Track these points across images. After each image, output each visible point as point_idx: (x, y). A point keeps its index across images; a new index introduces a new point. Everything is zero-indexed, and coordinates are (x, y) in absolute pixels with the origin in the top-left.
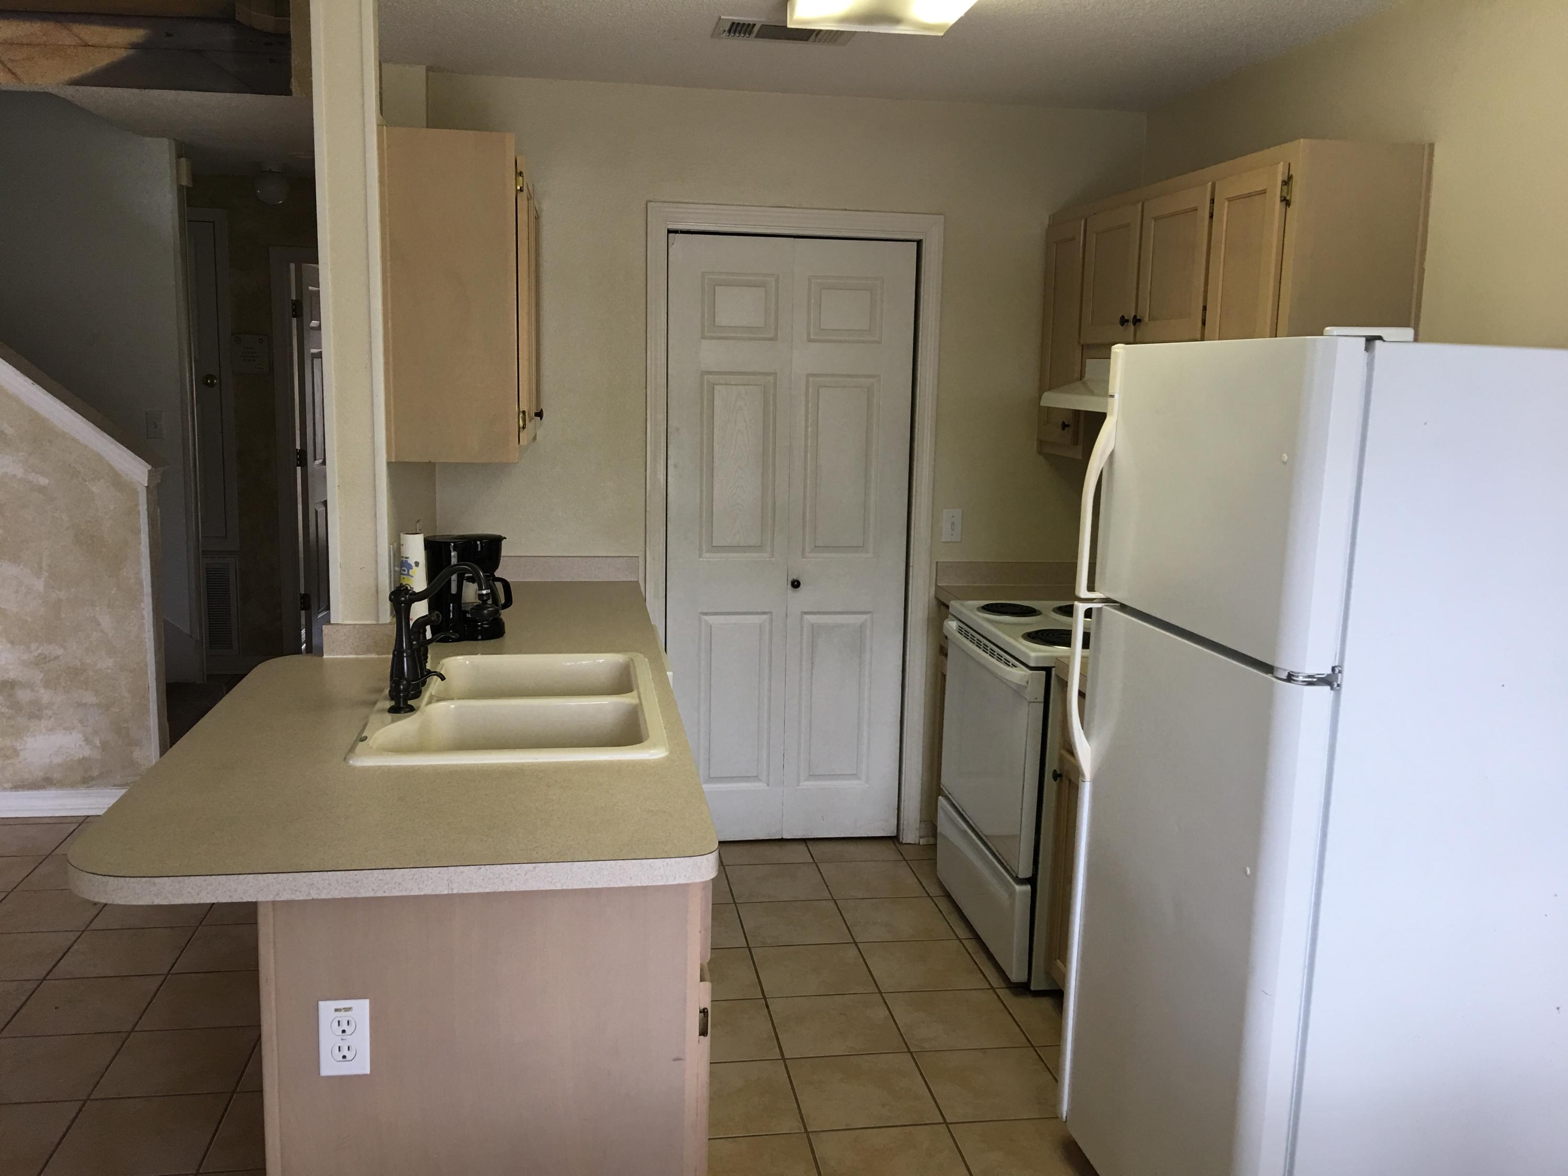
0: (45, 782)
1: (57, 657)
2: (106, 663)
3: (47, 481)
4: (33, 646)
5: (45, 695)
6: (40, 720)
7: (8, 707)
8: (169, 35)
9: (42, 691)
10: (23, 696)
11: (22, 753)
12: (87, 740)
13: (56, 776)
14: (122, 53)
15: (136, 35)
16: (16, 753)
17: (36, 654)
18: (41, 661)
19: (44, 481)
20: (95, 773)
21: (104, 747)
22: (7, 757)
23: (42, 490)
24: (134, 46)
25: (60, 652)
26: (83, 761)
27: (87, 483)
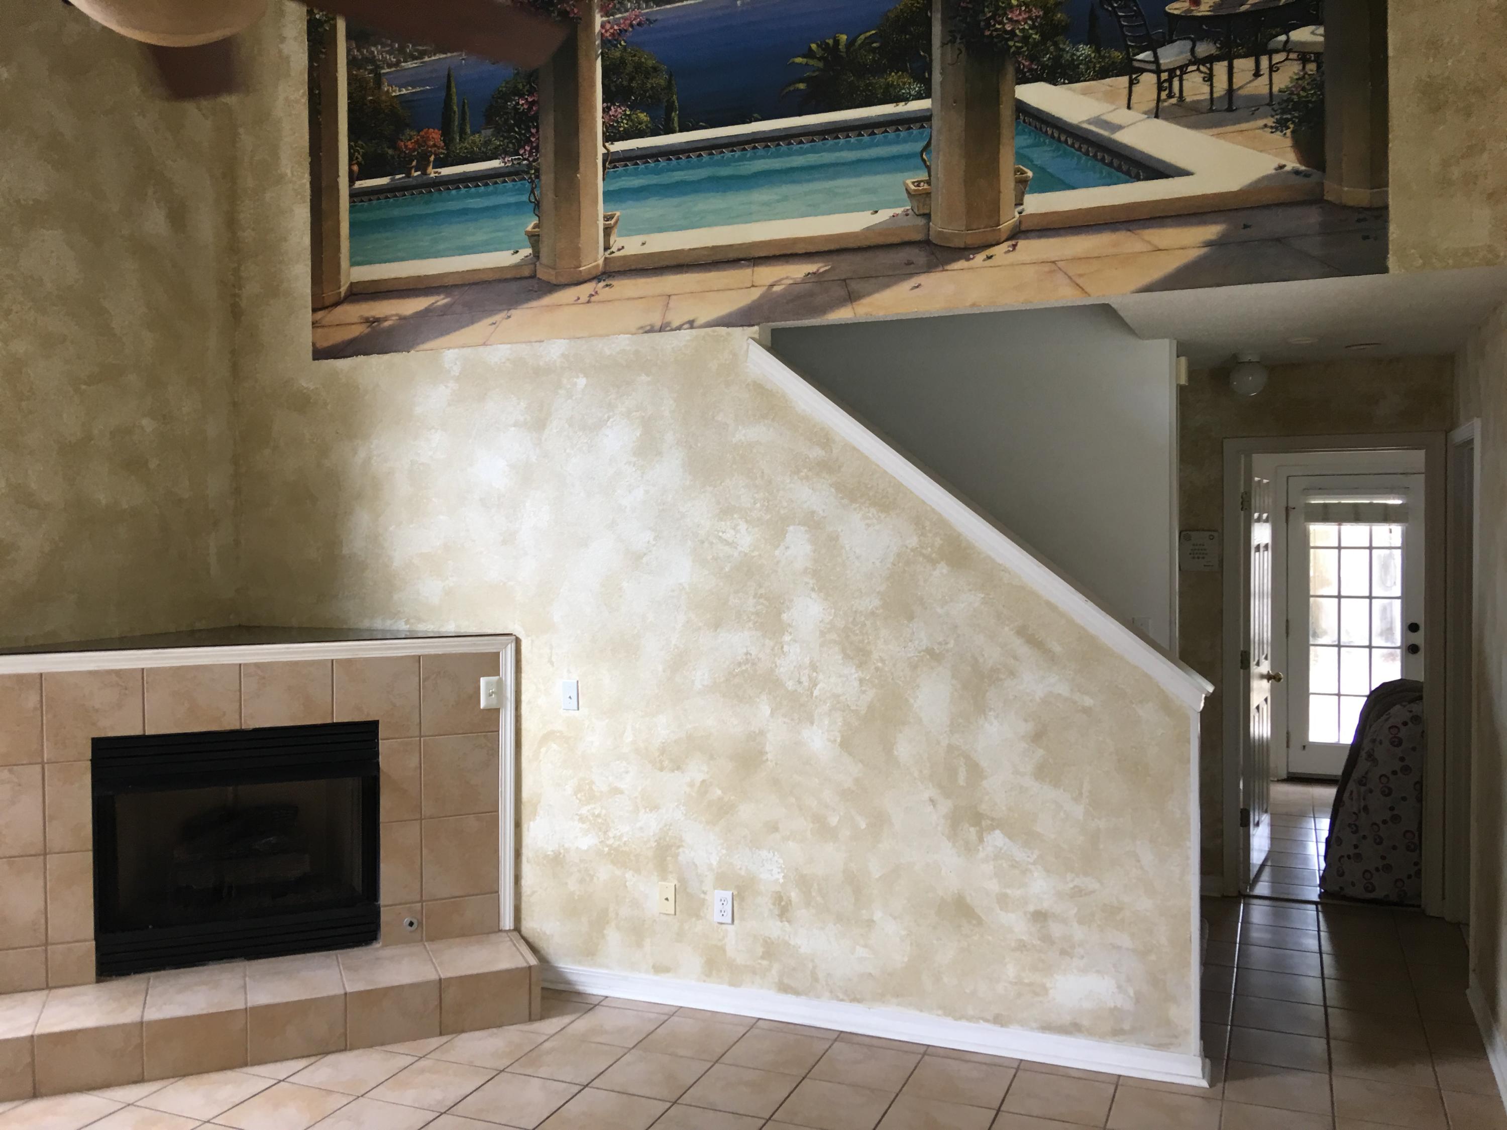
0: (1072, 1028)
1: (1093, 892)
2: (1145, 904)
3: (1092, 701)
4: (1069, 876)
5: (1078, 933)
6: (1072, 958)
7: (1039, 939)
8: (1246, 227)
9: (1075, 925)
10: (1056, 930)
11: (1051, 991)
12: (1119, 987)
13: (1085, 1022)
14: (1194, 254)
15: (1211, 231)
16: (1045, 990)
17: (1071, 885)
18: (1078, 893)
19: (1088, 701)
20: (1126, 1026)
21: (1138, 999)
22: (1036, 994)
23: (1086, 711)
24: (1209, 244)
25: (1097, 886)
26: (1114, 1010)
27: (1134, 706)
